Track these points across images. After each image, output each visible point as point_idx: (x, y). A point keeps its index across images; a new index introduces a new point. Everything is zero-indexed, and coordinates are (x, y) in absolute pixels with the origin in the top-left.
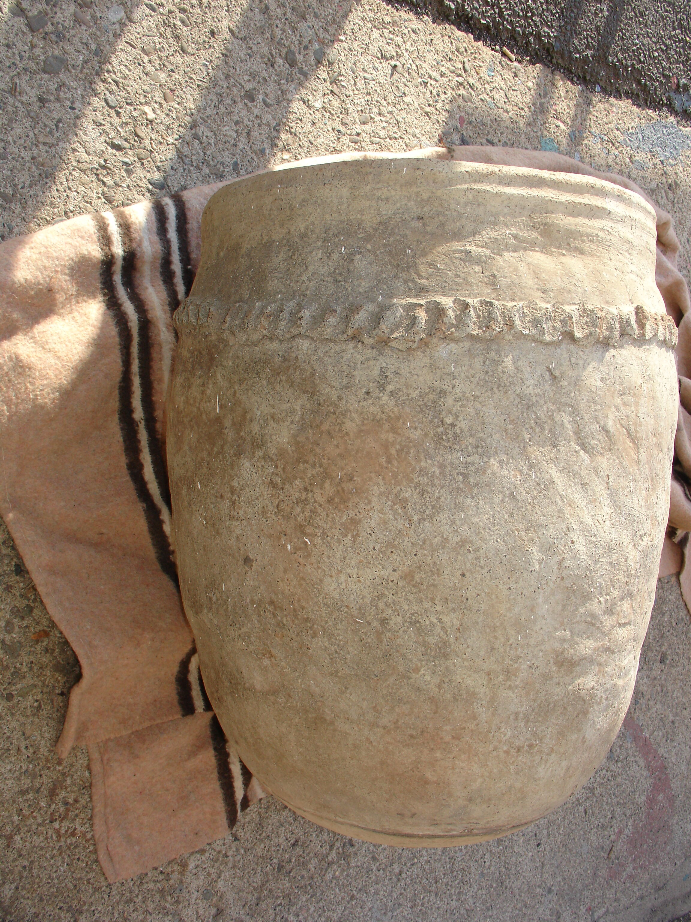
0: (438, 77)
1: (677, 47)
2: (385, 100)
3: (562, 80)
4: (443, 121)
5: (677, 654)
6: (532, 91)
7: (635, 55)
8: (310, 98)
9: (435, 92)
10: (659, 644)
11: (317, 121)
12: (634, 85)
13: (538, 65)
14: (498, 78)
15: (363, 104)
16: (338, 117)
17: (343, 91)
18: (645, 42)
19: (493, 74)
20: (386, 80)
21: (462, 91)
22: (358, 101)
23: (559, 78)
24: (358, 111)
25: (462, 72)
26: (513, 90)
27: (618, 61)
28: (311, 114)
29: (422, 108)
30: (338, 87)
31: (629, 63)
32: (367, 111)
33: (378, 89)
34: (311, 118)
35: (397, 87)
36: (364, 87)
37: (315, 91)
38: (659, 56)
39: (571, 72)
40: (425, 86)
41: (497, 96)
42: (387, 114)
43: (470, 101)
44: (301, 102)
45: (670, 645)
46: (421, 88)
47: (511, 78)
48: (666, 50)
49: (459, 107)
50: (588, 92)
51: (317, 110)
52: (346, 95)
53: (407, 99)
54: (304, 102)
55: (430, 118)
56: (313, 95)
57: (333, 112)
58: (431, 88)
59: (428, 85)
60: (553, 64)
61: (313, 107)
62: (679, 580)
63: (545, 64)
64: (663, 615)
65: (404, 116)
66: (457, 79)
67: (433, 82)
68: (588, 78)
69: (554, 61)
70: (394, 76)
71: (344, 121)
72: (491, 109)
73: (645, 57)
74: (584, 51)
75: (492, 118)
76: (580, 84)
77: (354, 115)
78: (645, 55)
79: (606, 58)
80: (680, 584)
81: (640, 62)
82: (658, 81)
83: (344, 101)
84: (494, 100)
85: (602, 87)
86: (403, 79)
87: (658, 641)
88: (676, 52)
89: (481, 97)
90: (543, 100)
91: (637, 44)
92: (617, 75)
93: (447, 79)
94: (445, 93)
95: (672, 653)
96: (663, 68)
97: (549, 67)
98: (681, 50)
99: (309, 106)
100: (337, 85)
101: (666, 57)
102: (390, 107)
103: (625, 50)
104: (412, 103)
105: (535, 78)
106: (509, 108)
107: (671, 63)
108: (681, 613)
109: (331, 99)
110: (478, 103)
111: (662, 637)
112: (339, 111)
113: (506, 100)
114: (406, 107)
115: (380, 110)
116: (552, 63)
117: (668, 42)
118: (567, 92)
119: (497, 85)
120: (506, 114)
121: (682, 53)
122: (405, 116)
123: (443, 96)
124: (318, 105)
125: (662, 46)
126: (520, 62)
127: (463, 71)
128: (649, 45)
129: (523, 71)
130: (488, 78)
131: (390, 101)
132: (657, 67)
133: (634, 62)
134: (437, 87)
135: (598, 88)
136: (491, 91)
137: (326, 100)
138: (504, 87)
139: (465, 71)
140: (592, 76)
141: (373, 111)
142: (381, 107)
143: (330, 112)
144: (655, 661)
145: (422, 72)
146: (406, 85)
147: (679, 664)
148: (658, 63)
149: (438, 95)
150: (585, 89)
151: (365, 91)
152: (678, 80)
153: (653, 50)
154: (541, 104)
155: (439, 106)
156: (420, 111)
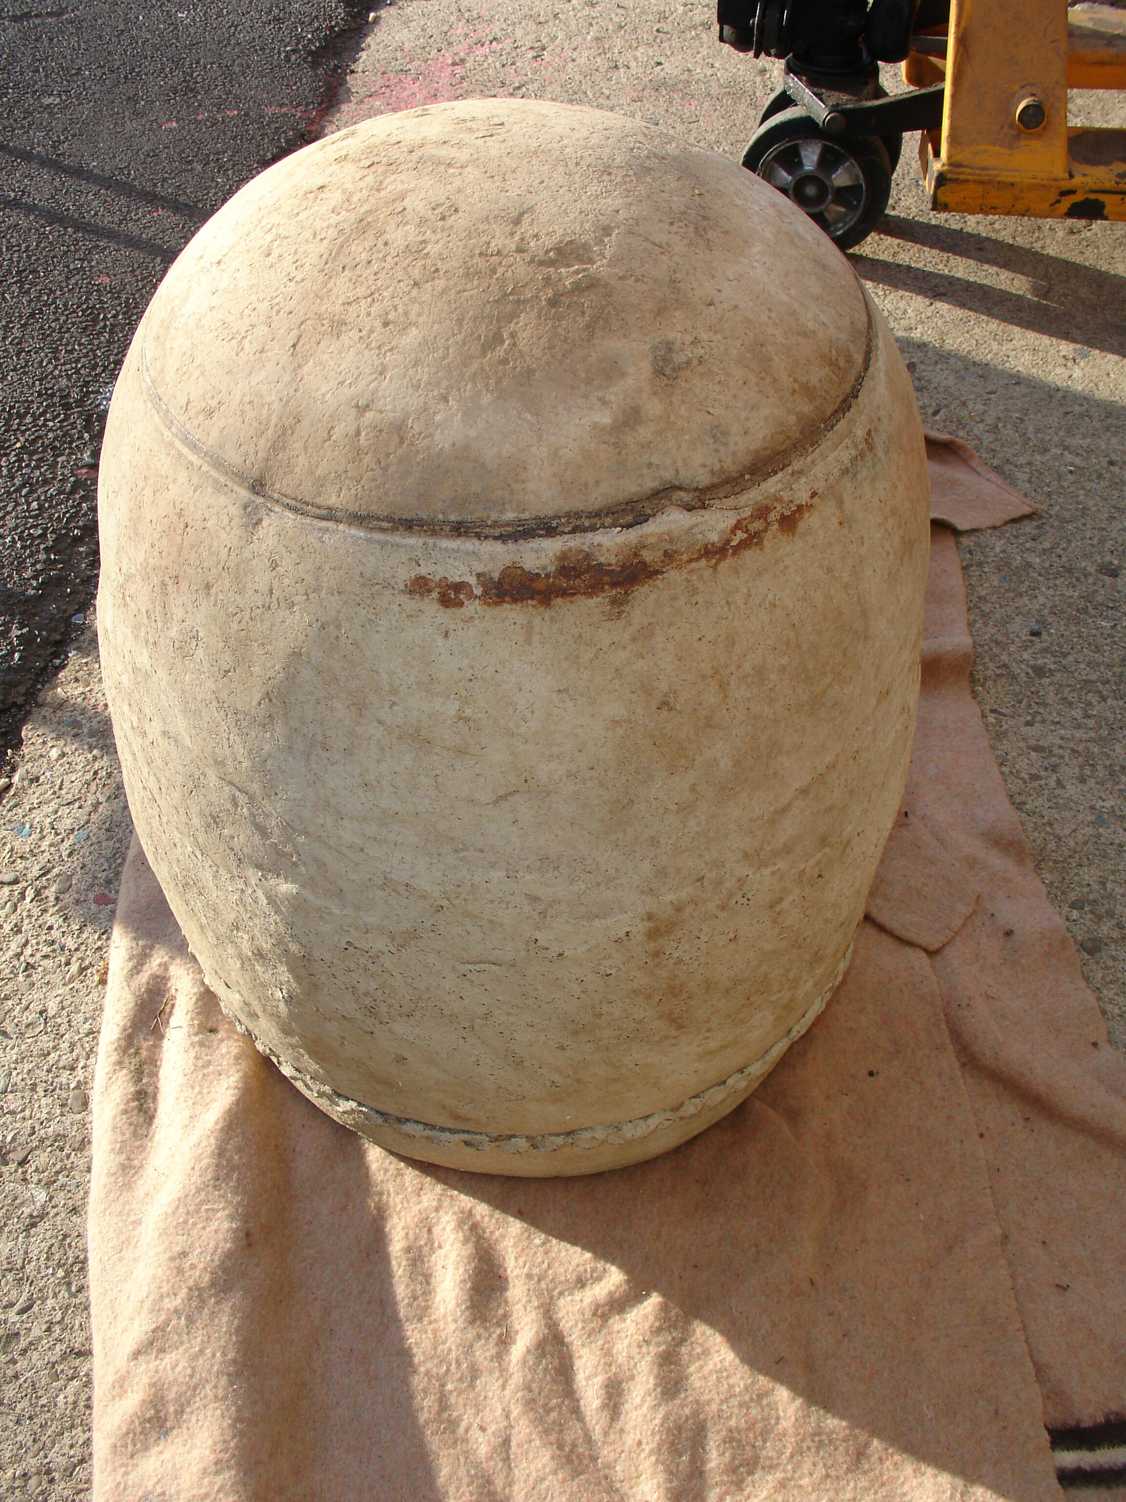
0: (20, 938)
1: (27, 466)
2: (49, 1054)
3: (56, 687)
4: (99, 938)
5: (1102, 541)
6: (67, 750)
7: (31, 544)
8: (27, 1211)
9: (46, 950)
10: (1083, 579)
11: (70, 1202)
12: (81, 549)
13: (23, 734)
14: (37, 816)
15: (50, 1100)
16: (68, 1156)
17: (22, 1139)
18: (11, 523)
19: (28, 826)
20: (12, 1048)
21: (51, 893)
22: (45, 1111)
23: (50, 693)
24: (62, 1115)
25: (18, 888)
26: (60, 789)
27: (35, 578)
28: (57, 1214)
29: (71, 980)
30: (15, 1149)
31: (42, 556)
32: (65, 1095)
33: (27, 1066)
34: (63, 1215)
35: (27, 1026)
36: (19, 1094)
37: (16, 1199)
38: (38, 499)
39: (44, 669)
40: (33, 967)
41: (67, 823)
42: (75, 1053)
43: (69, 878)
44: (33, 1230)
45: (1085, 556)
46: (35, 977)
47: (41, 790)
48: (31, 485)
49: (77, 902)
50: (82, 638)
51: (50, 1200)
52: (30, 1135)
53: (52, 1007)
54: (34, 1225)
55: (91, 965)
56: (22, 1203)
57: (58, 1167)
58: (38, 956)
59: (31, 961)
60: (27, 702)
61: (43, 1207)
62: (966, 531)
63: (24, 721)
64: (1029, 565)
65: (82, 1019)
66: (28, 900)
67: (28, 951)
68: (58, 637)
69: (20, 700)
70: (9, 1030)
71: (77, 1145)
72: (88, 837)
73: (36, 526)
74: (11, 643)
75: (104, 837)
76: (66, 654)
77: (68, 1122)
78: (32, 527)
79: (28, 600)
80: (974, 531)
81: (43, 536)
82: (79, 504)
83: (42, 1141)
84: (73, 830)
85: (77, 611)
86: (16, 1013)
87: (1078, 579)
88: (38, 467)
89: (65, 854)
90: (86, 730)
91: (14, 541)
92: (60, 581)
93: (26, 922)
94: (50, 928)
95: (1099, 553)
96: (59, 494)
97: (29, 713)
98: (35, 458)
99: (42, 1216)
100: (9, 1152)
101: (43, 486)
102: (62, 1046)
103: (20, 564)
104: (59, 999)
105: (44, 743)
106: (91, 799)
107: (54, 478)
108: (1028, 529)
109: (34, 1168)
110: (75, 862)
111: (1070, 571)
112: (58, 1153)
113: (77, 805)
114: (64, 1013)
115: (64, 1068)
116: (22, 706)
117: (18, 481)
118: (77, 680)
119: (48, 820)
120: (100, 809)
121: (40, 456)
122: (80, 1017)
123: (55, 934)
124: (41, 1196)
125: (24, 492)
126: (14, 770)
127: (15, 887)
128: (17, 518)
129: (30, 764)
130: (33, 836)
131: (51, 1044)
132: (57, 505)
133: (42, 546)
134: (38, 943)
135: (78, 620)
136: (57, 834)
137: (35, 1179)
138: (53, 805)
139: (16, 882)
140: (55, 630)
141: (64, 1081)
142: (61, 1064)
143: (58, 1173)
144: (1113, 587)
145: (7, 971)
146: (27, 1008)
147: (1120, 540)
148: (51, 501)
149: (53, 942)
150: (76, 645)
151: (27, 1094)
152: (83, 467)
153: (27, 511)
154: (92, 734)
155: (71, 943)
156: (76, 984)
